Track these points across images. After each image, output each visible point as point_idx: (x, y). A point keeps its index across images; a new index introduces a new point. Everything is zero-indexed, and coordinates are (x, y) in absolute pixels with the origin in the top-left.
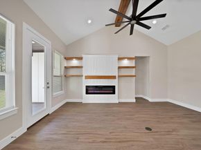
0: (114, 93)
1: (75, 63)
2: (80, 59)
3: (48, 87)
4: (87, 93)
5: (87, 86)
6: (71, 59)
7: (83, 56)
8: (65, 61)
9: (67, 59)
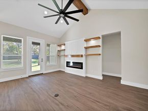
0: (82, 68)
1: (63, 47)
3: (42, 61)
5: (67, 62)
7: (65, 43)
8: (59, 47)
9: (60, 46)
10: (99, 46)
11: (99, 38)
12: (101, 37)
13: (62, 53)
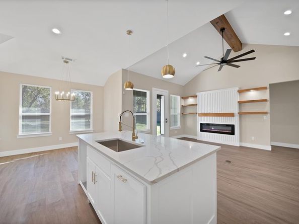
0: (233, 133)
1: (191, 101)
2: (195, 97)
3: (166, 122)
4: (201, 130)
5: (201, 124)
6: (187, 97)
7: (197, 94)
8: (183, 100)
9: (184, 98)
10: (266, 100)
11: (265, 88)
12: (268, 86)
13: (189, 110)
